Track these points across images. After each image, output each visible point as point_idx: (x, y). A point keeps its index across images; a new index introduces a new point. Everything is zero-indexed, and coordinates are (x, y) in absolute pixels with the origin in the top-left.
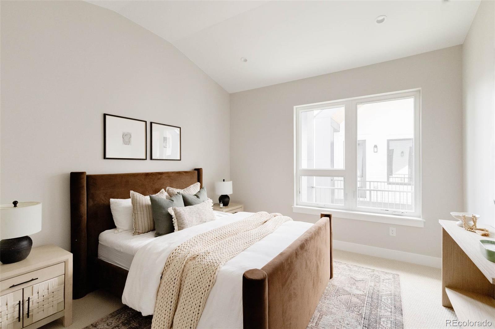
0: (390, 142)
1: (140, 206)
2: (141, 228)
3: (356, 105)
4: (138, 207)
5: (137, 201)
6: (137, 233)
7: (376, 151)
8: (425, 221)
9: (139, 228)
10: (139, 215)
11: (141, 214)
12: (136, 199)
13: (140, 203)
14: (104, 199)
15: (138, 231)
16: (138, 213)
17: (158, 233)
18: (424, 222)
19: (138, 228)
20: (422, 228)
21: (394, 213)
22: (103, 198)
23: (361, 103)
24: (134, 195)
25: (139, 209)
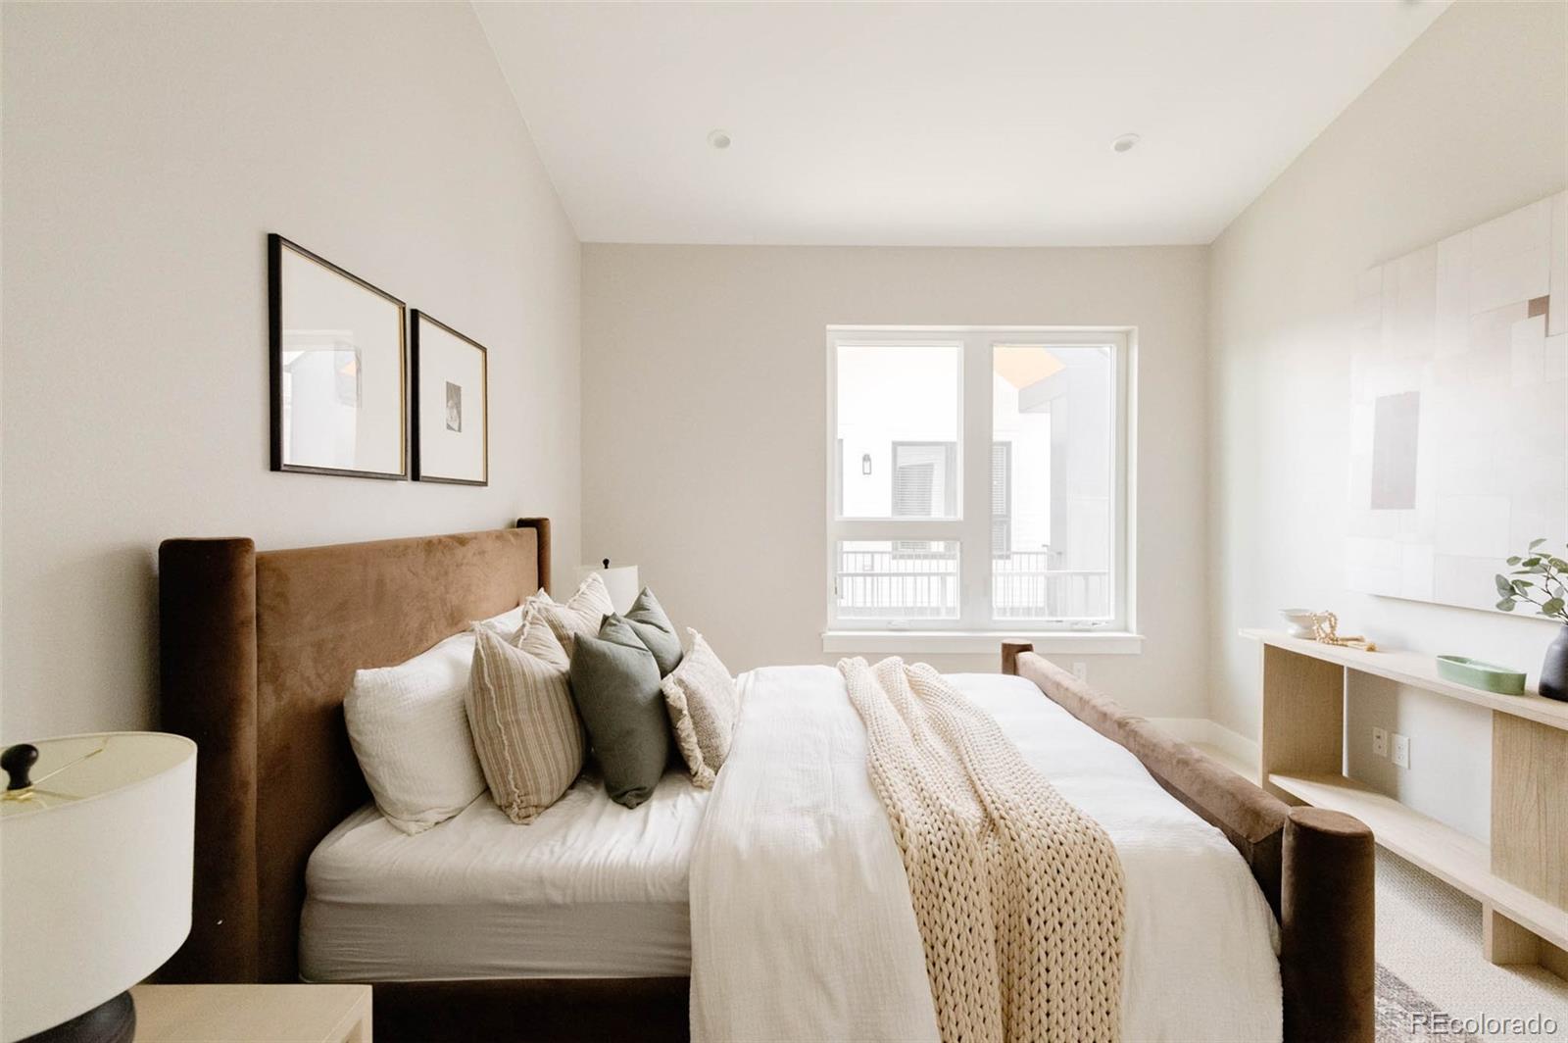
0: (899, 448)
1: (526, 686)
2: (544, 783)
3: (992, 346)
4: (520, 691)
5: (513, 666)
6: (532, 810)
7: (867, 470)
8: (1142, 637)
9: (537, 783)
10: (528, 731)
11: (533, 722)
12: (507, 660)
13: (524, 674)
14: (313, 678)
15: (533, 799)
16: (517, 721)
17: (638, 789)
18: (1142, 641)
19: (530, 784)
20: (1136, 655)
21: (1076, 627)
22: (310, 673)
23: (1003, 342)
24: (488, 638)
25: (522, 703)
